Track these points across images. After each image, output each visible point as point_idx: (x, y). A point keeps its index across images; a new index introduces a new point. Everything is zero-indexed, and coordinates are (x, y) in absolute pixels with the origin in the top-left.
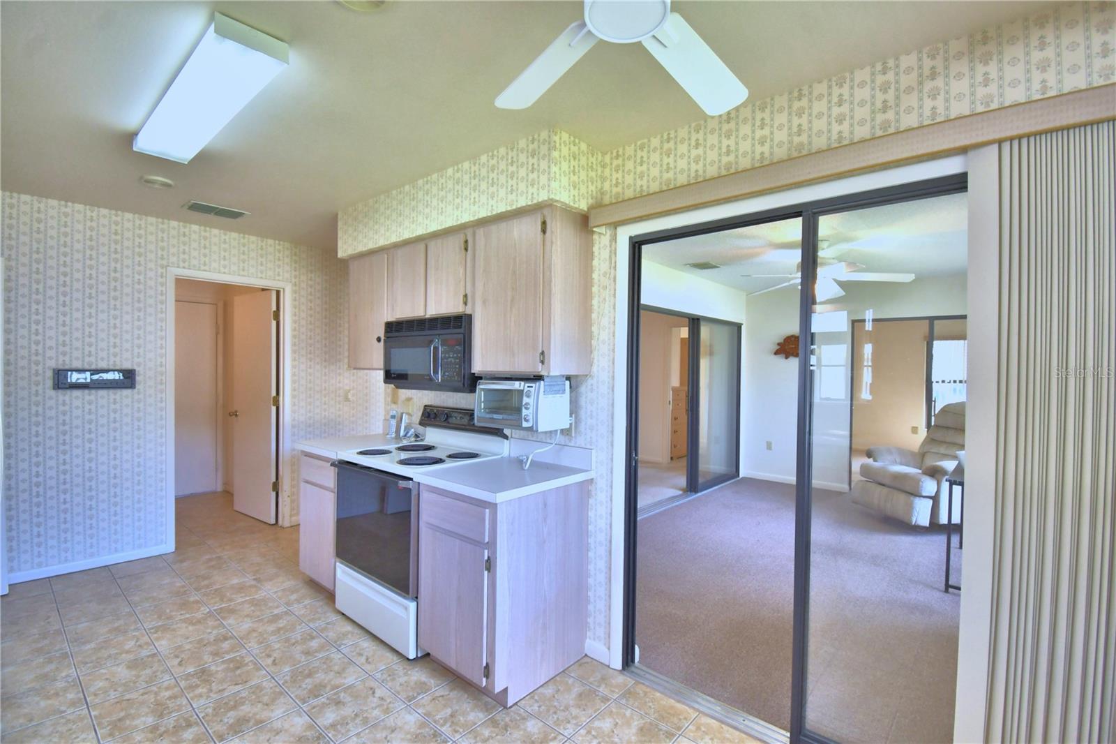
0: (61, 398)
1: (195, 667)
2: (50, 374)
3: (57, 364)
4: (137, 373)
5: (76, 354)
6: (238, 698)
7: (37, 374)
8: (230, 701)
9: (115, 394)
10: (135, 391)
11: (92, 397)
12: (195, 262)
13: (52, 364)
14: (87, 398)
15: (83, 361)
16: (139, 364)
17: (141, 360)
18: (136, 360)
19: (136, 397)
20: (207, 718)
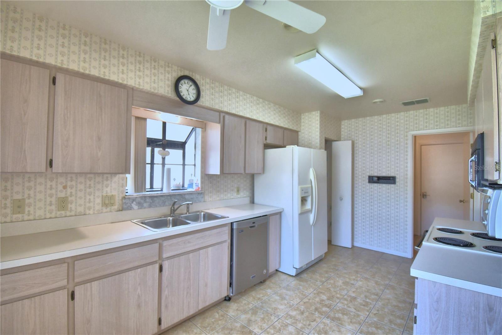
0: (371, 186)
1: (355, 295)
2: (367, 177)
3: (370, 174)
4: (396, 178)
5: (376, 170)
6: (383, 326)
7: (364, 177)
8: (379, 325)
9: (388, 186)
10: (396, 185)
11: (381, 187)
12: (421, 127)
13: (368, 174)
14: (379, 187)
15: (378, 173)
16: (397, 174)
17: (398, 172)
18: (396, 172)
19: (396, 187)
20: (366, 323)
